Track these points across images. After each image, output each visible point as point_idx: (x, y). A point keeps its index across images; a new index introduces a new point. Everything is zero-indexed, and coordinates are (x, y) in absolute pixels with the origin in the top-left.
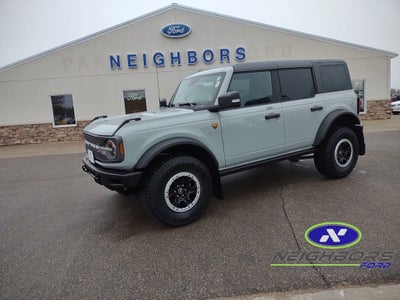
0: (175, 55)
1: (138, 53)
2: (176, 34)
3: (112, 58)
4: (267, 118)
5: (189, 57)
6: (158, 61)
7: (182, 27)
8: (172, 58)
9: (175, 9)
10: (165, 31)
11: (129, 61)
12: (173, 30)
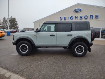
0: (76, 17)
1: (67, 16)
2: (77, 11)
3: (60, 18)
4: (51, 35)
5: (80, 17)
6: (71, 19)
7: (79, 9)
8: (75, 18)
9: (78, 4)
10: (74, 11)
11: (64, 18)
12: (76, 10)
